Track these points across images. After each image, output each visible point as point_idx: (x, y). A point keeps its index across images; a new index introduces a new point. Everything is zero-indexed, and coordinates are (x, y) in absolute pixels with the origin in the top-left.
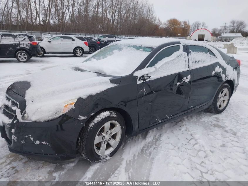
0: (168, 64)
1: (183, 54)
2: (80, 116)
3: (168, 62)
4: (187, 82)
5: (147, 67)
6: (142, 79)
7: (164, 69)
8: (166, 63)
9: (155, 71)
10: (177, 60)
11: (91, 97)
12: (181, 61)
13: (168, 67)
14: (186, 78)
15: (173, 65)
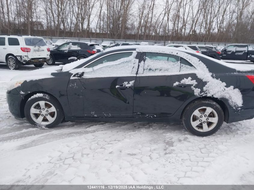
0: (110, 67)
1: (133, 61)
2: (21, 91)
3: (109, 66)
4: (127, 87)
5: (85, 67)
6: (77, 76)
7: (102, 71)
8: (107, 66)
9: (92, 71)
10: (121, 65)
11: (32, 81)
12: (127, 67)
13: (108, 71)
14: (127, 82)
15: (114, 69)
